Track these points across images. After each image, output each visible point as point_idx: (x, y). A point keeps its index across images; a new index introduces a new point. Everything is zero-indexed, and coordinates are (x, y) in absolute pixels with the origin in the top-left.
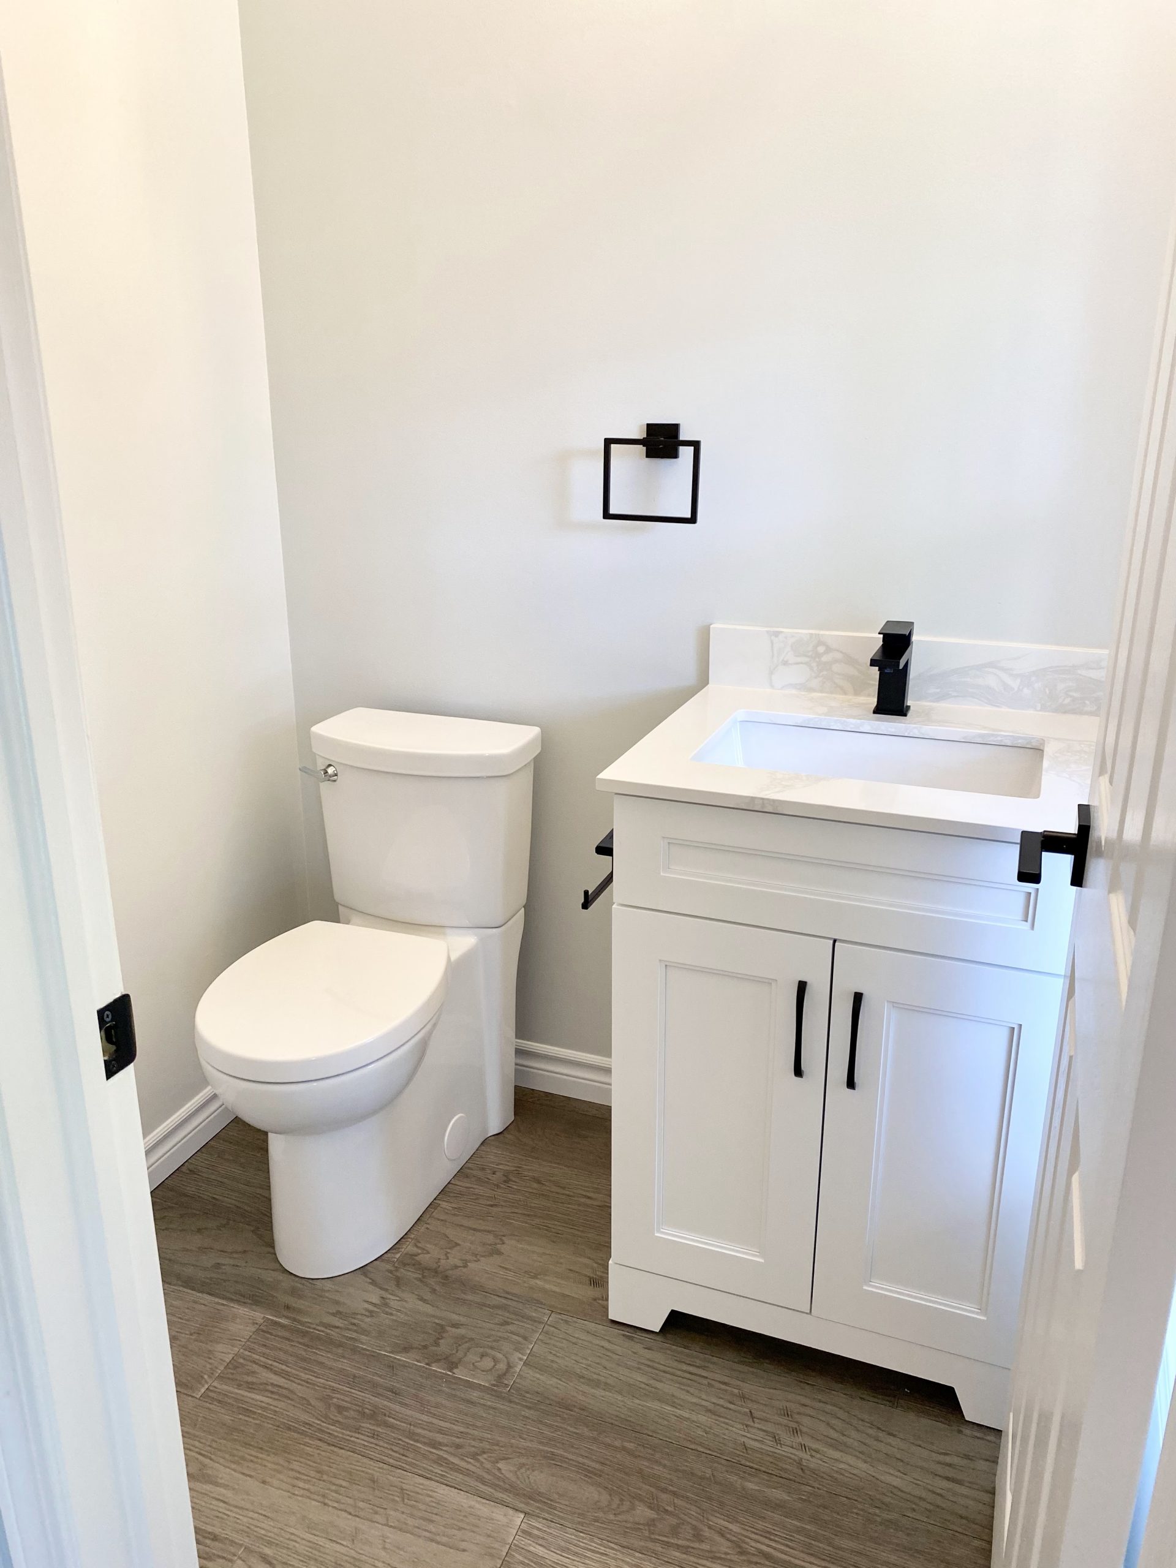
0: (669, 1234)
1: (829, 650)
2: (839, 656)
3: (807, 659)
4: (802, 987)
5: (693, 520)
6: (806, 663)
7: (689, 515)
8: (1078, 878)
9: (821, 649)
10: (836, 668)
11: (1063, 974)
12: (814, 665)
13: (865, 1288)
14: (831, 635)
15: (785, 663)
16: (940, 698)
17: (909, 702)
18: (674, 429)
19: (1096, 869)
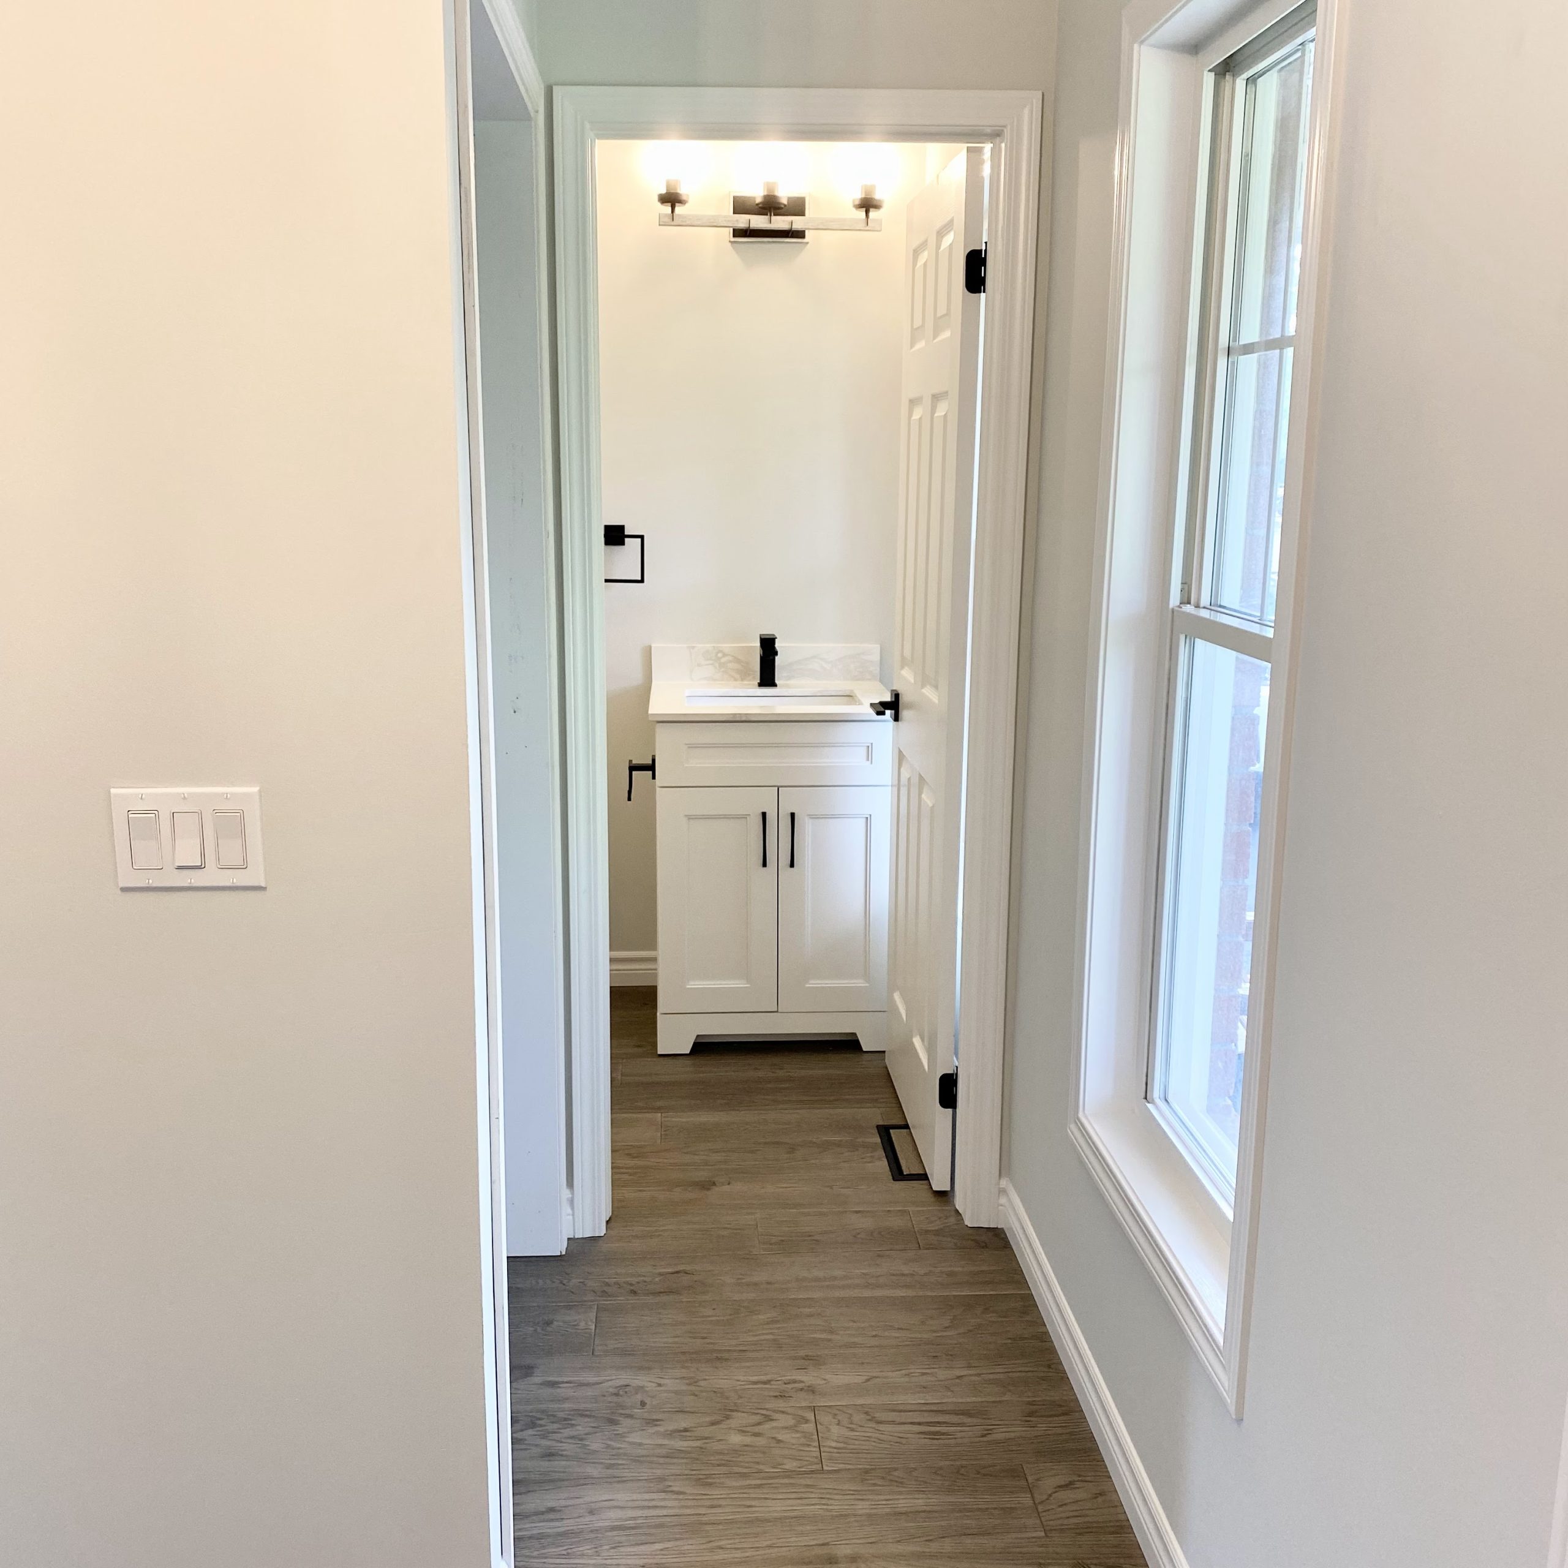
0: (694, 984)
1: (725, 655)
2: (730, 658)
3: (711, 662)
4: (764, 815)
5: (642, 581)
6: (711, 664)
7: (640, 579)
8: (896, 718)
9: (720, 655)
10: (730, 665)
11: (890, 784)
12: (717, 665)
13: (807, 986)
14: (726, 646)
15: (699, 665)
16: (789, 678)
17: (776, 682)
18: (621, 528)
19: (904, 713)
